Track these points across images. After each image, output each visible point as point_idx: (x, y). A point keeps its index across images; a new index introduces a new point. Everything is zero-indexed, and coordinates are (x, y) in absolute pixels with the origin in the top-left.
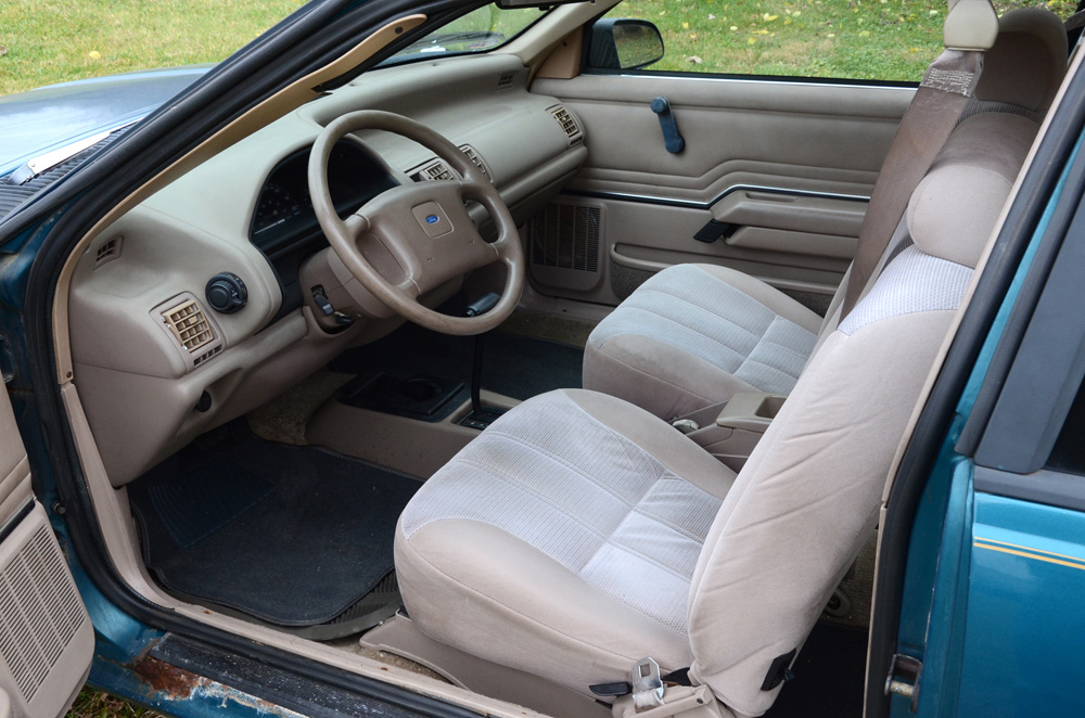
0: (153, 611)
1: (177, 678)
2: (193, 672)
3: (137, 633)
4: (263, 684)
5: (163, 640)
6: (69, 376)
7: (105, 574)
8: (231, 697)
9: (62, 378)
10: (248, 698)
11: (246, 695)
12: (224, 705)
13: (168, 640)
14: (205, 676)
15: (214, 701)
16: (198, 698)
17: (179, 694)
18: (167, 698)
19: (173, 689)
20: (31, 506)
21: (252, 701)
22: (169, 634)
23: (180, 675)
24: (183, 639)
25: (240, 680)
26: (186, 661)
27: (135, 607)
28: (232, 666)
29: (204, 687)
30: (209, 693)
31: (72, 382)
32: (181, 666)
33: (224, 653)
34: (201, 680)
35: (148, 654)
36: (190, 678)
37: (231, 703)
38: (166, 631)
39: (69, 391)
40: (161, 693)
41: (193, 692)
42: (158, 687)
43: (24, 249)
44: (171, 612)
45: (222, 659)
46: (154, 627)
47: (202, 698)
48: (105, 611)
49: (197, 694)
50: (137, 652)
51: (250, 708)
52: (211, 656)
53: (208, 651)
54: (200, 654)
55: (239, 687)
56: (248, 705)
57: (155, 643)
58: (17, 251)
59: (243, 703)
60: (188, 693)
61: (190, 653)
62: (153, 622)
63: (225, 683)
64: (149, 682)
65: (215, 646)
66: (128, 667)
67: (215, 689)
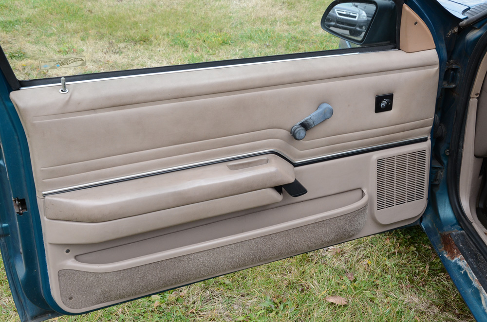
0: (464, 219)
1: (453, 250)
2: (461, 251)
3: (453, 224)
4: (483, 274)
5: (459, 232)
6: (477, 94)
7: (454, 192)
8: (467, 271)
9: (473, 94)
10: (473, 276)
11: (473, 274)
12: (462, 272)
13: (461, 234)
14: (463, 256)
15: (460, 268)
16: (455, 263)
17: (451, 257)
18: (445, 255)
19: (449, 253)
20: (425, 140)
21: (473, 278)
22: (463, 232)
23: (455, 249)
24: (467, 237)
25: (475, 266)
26: (461, 245)
27: (458, 213)
28: (477, 259)
29: (460, 260)
30: (460, 263)
31: (478, 98)
32: (458, 246)
33: (479, 253)
34: (461, 256)
35: (450, 234)
36: (458, 253)
37: (465, 273)
38: (463, 230)
39: (473, 102)
40: (445, 252)
41: (455, 259)
42: (445, 249)
43: (483, 28)
44: (470, 223)
45: (476, 254)
46: (460, 225)
47: (457, 264)
48: (446, 208)
49: (456, 261)
50: (446, 230)
51: (471, 280)
52: (472, 250)
53: (473, 247)
54: (469, 247)
55: (473, 269)
56: (471, 278)
57: (456, 231)
58: (479, 28)
59: (470, 276)
60: (453, 259)
61: (465, 243)
62: (461, 223)
63: (468, 263)
64: (443, 245)
65: (477, 247)
66: (440, 234)
67: (463, 264)
